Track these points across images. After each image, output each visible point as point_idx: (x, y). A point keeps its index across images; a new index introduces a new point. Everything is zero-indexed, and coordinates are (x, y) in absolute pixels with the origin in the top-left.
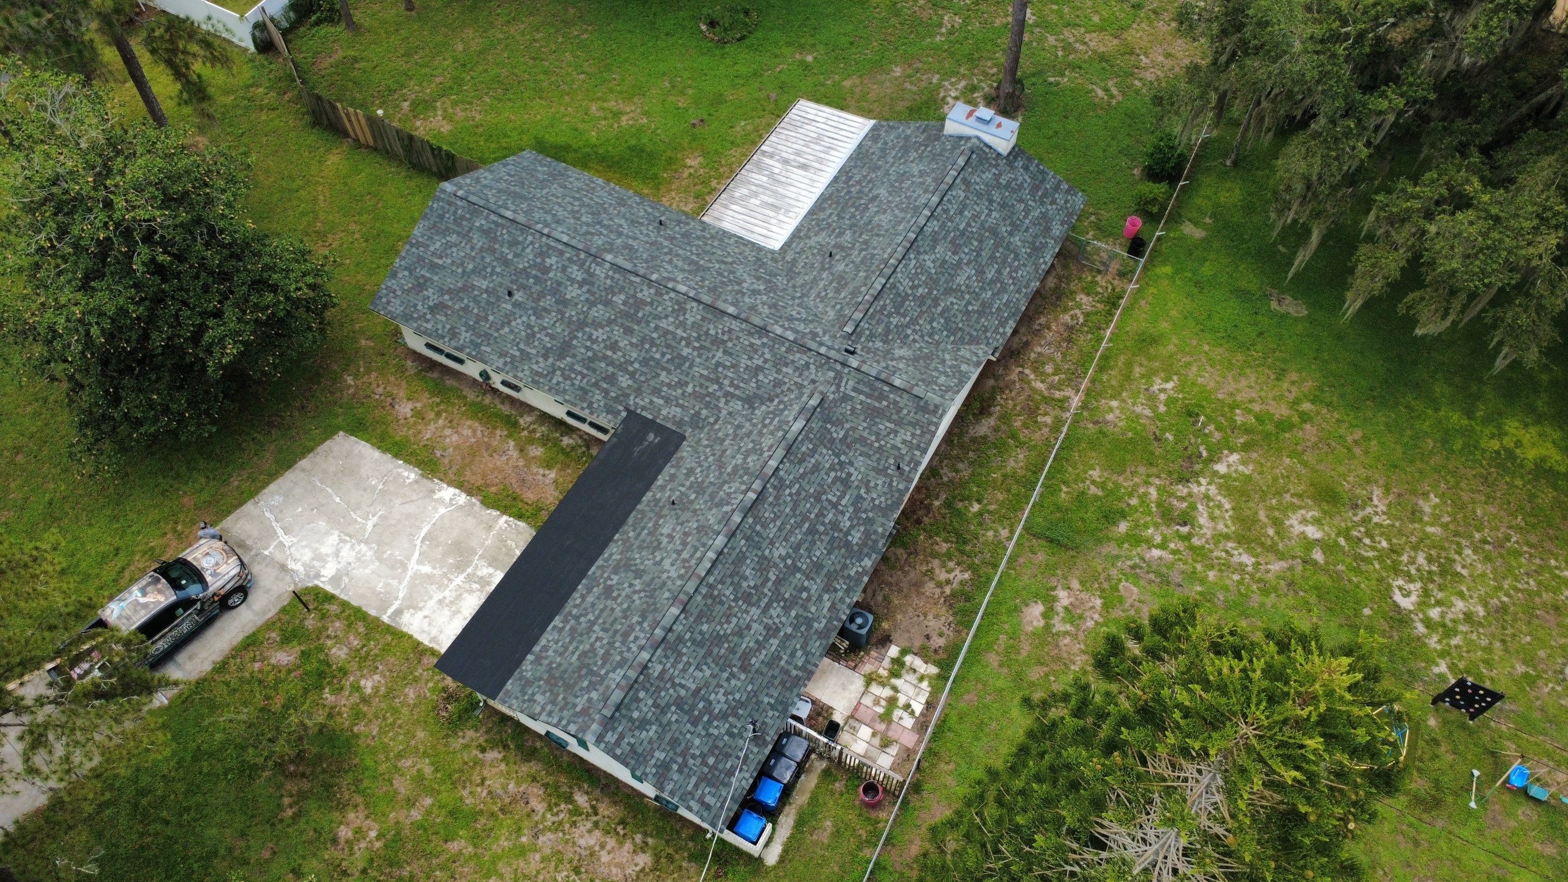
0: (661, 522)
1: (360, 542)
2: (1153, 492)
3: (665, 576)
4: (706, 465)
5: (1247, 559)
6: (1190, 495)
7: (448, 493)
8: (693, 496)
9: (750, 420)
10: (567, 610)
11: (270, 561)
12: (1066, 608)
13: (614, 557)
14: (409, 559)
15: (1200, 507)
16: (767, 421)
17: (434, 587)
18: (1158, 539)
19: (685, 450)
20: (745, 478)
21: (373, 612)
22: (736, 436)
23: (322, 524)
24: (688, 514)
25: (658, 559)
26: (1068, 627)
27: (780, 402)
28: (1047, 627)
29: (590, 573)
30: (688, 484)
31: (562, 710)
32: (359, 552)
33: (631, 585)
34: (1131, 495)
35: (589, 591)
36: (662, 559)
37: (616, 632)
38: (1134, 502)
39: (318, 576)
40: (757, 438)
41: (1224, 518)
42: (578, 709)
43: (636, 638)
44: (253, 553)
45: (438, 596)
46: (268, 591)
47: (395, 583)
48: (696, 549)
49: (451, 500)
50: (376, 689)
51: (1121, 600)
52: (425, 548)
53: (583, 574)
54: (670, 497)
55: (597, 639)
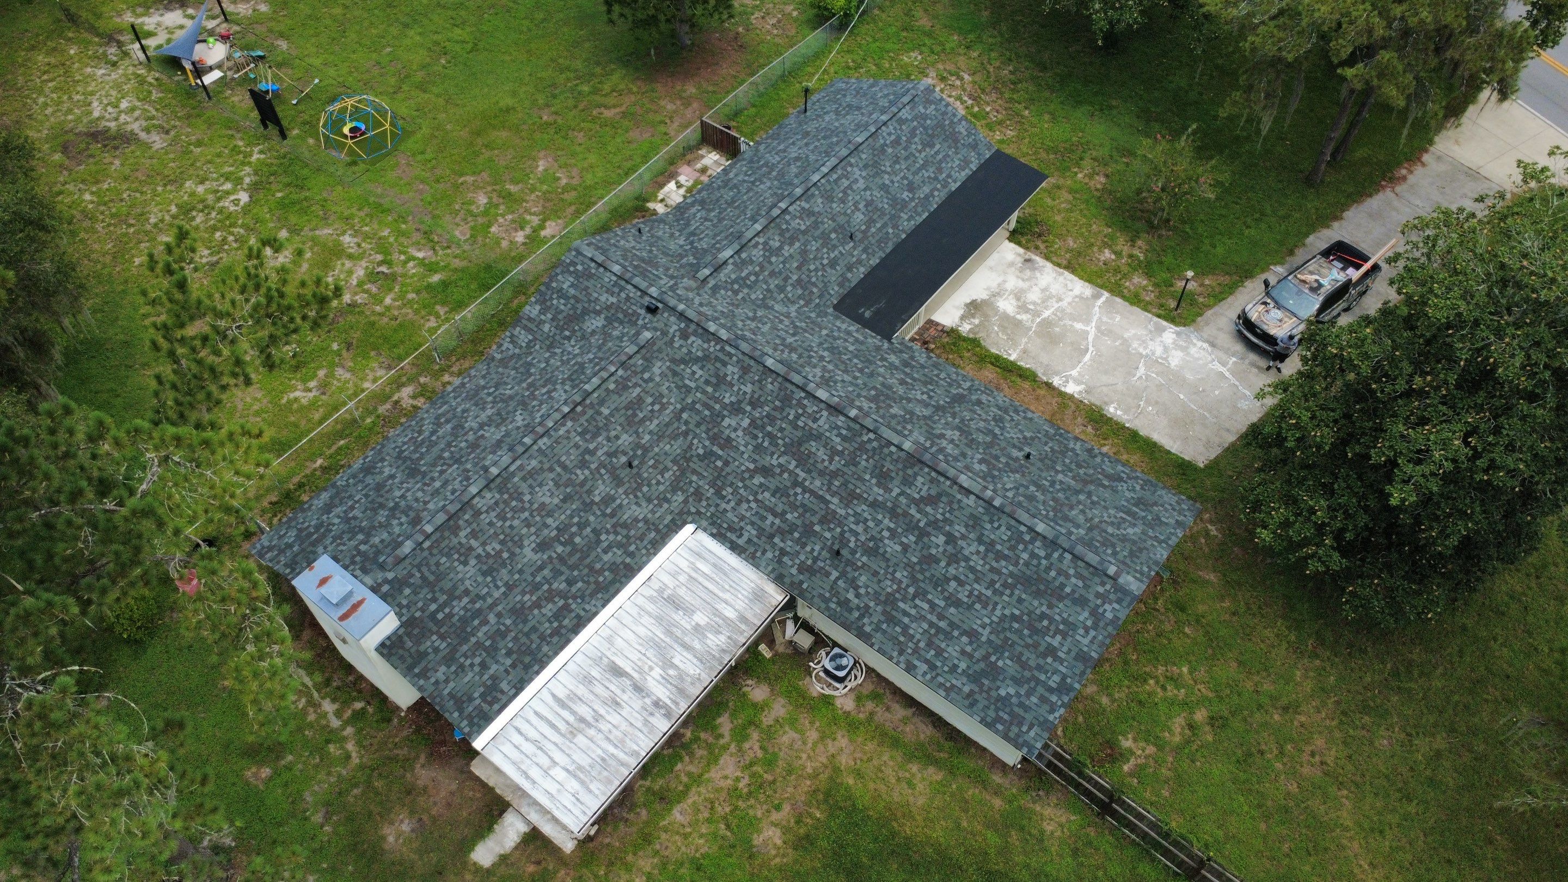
0: (863, 227)
1: (1147, 356)
2: (388, 301)
3: (864, 174)
4: (817, 263)
5: (347, 239)
6: (356, 294)
7: (1071, 388)
8: (833, 236)
9: (768, 290)
10: (946, 190)
11: (1227, 351)
12: (522, 228)
13: (906, 217)
14: (1096, 337)
15: (355, 283)
16: (753, 278)
17: (1068, 311)
18: (411, 264)
19: (835, 292)
20: (784, 227)
21: (1118, 300)
22: (786, 279)
23: (1189, 376)
24: (842, 220)
25: (868, 193)
26: (528, 217)
27: (736, 293)
28: (544, 221)
29: (927, 214)
30: (836, 252)
31: (945, 113)
32: (1145, 348)
33: (892, 182)
34: (410, 302)
35: (927, 197)
36: (865, 190)
37: (905, 149)
38: (411, 296)
39: (1178, 334)
40: (766, 264)
41: (341, 271)
42: (933, 107)
43: (890, 134)
44: (1247, 361)
45: (1064, 304)
46: (1219, 329)
47: (1105, 319)
48: (836, 181)
49: (1067, 382)
50: (1100, 251)
51: (472, 228)
52: (1084, 343)
53: (932, 215)
54: (854, 248)
55: (920, 152)
